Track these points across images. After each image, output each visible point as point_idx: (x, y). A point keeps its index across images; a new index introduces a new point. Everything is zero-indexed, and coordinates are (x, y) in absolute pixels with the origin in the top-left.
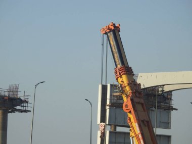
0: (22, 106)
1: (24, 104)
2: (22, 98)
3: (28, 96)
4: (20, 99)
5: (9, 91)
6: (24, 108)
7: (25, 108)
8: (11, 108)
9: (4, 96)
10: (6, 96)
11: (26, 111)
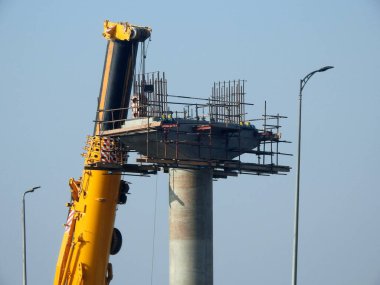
0: (258, 153)
1: (267, 147)
2: (259, 126)
3: (277, 117)
4: (252, 129)
5: (214, 103)
6: (268, 160)
7: (268, 157)
8: (222, 162)
9: (199, 122)
10: (204, 122)
11: (272, 169)
